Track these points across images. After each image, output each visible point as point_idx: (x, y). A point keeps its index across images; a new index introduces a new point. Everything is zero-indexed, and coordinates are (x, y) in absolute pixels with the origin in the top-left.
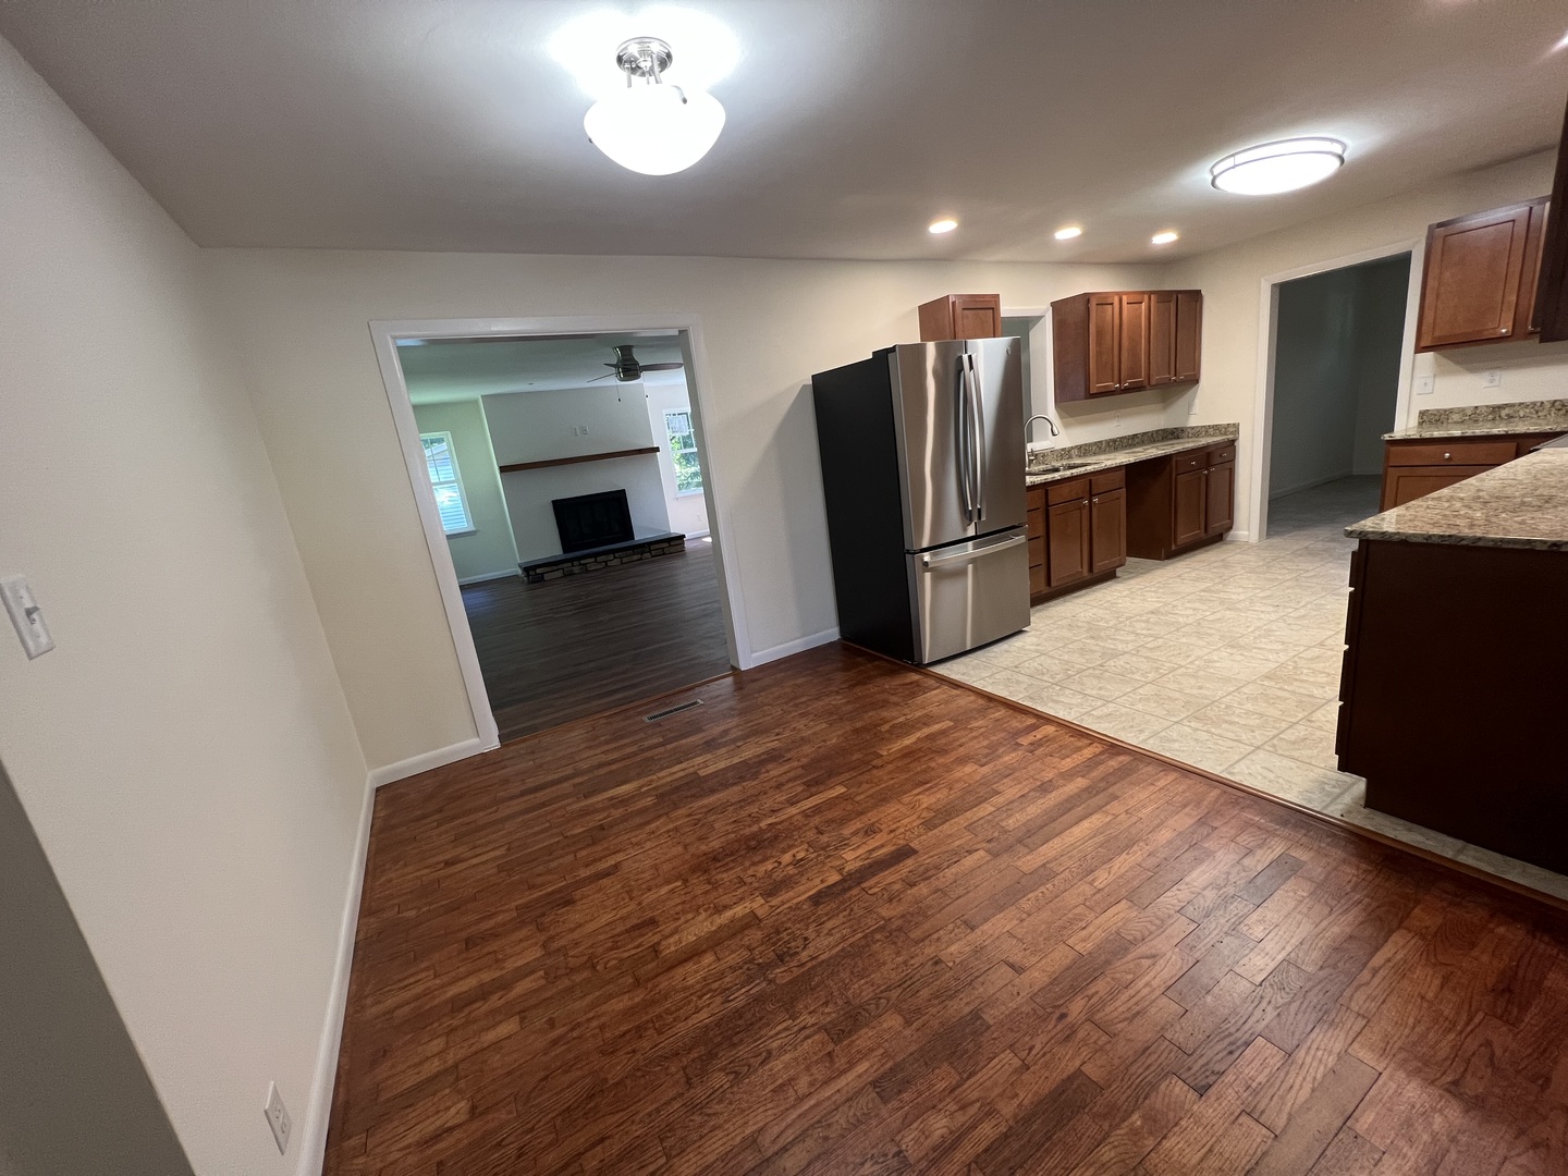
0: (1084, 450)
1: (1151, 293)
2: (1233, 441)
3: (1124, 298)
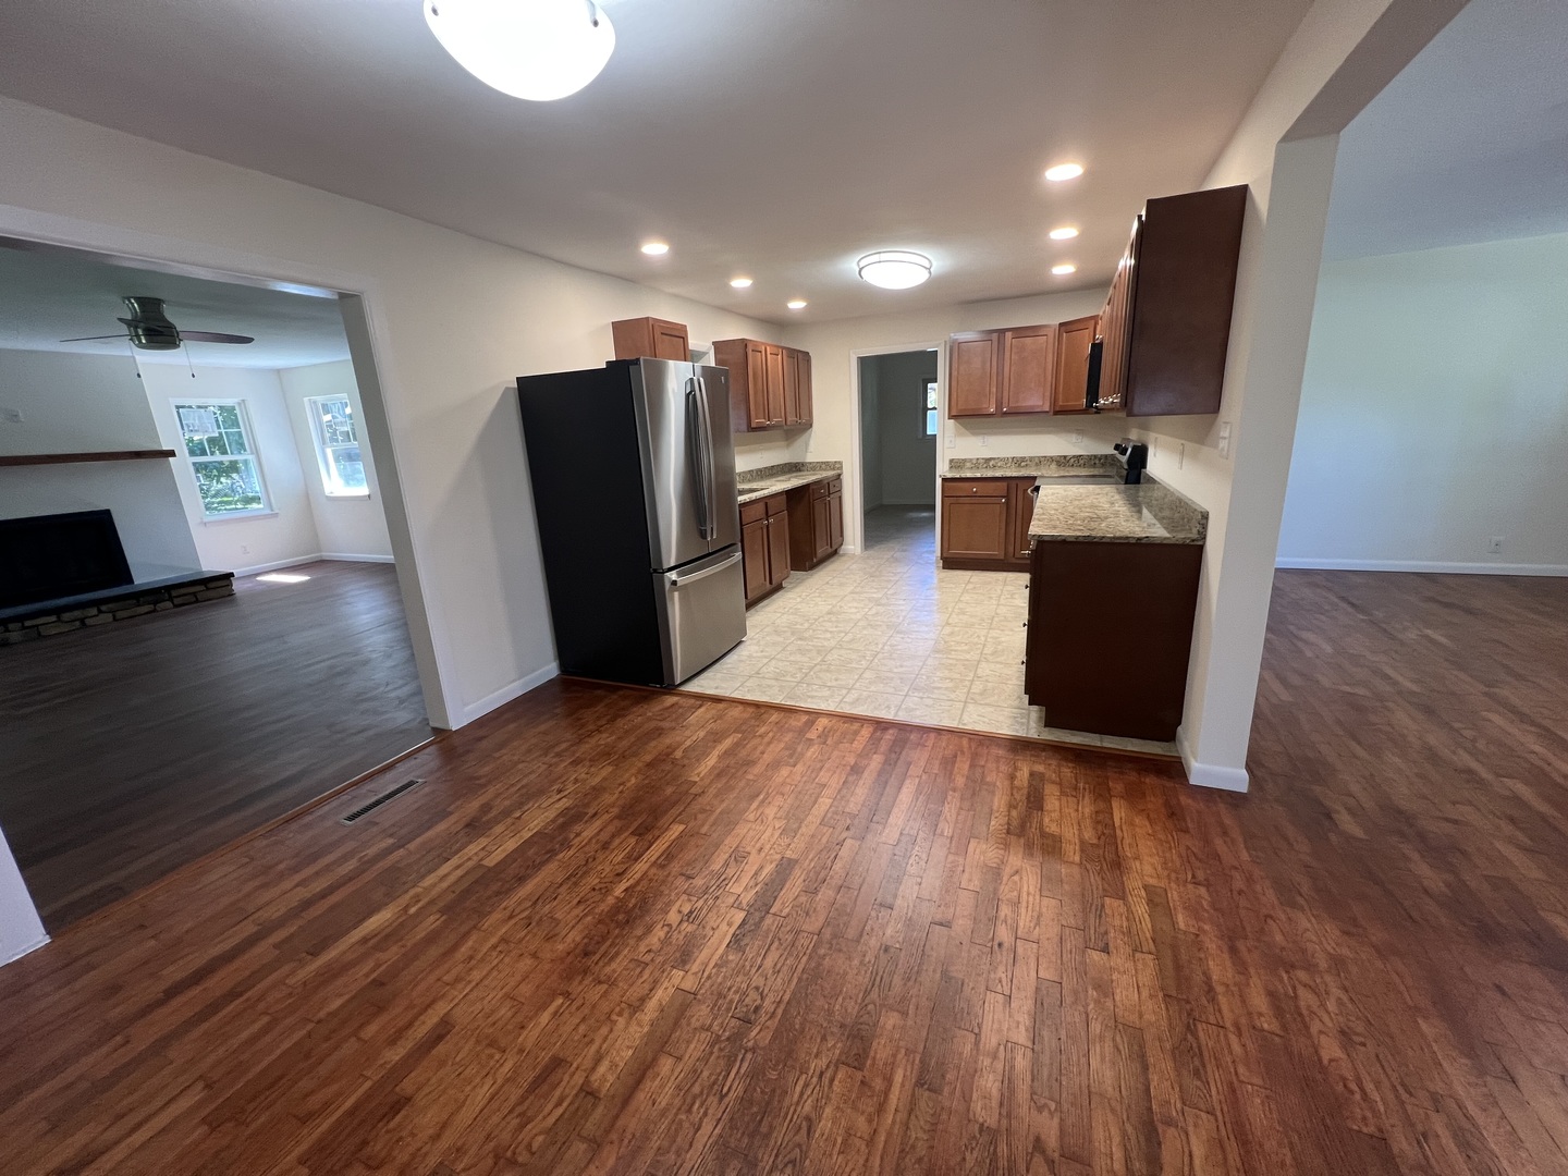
1: (783, 348)
2: (840, 475)
3: (768, 348)
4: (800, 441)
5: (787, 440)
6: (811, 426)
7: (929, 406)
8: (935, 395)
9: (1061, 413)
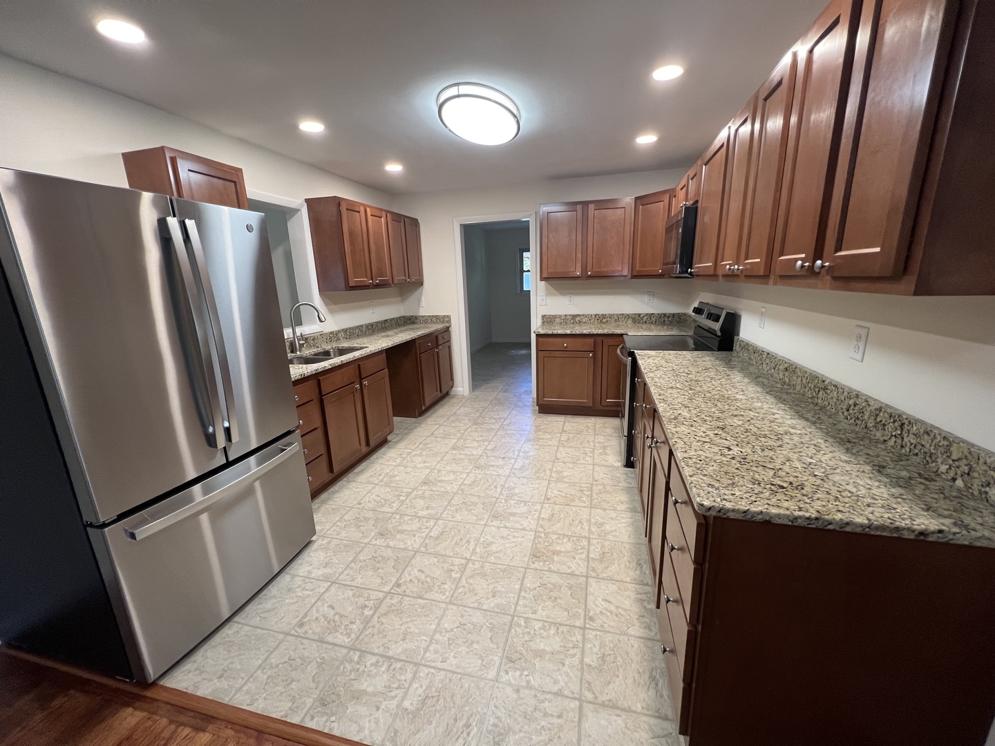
0: (350, 333)
1: (387, 212)
2: (448, 328)
3: (368, 210)
4: (412, 299)
5: (401, 296)
6: (422, 284)
7: (525, 269)
8: (530, 261)
9: (640, 277)
